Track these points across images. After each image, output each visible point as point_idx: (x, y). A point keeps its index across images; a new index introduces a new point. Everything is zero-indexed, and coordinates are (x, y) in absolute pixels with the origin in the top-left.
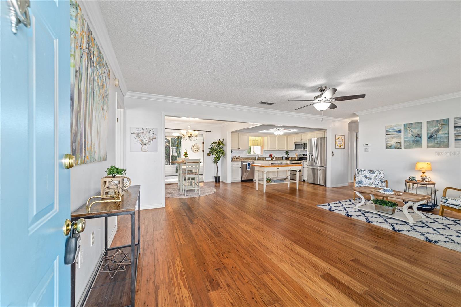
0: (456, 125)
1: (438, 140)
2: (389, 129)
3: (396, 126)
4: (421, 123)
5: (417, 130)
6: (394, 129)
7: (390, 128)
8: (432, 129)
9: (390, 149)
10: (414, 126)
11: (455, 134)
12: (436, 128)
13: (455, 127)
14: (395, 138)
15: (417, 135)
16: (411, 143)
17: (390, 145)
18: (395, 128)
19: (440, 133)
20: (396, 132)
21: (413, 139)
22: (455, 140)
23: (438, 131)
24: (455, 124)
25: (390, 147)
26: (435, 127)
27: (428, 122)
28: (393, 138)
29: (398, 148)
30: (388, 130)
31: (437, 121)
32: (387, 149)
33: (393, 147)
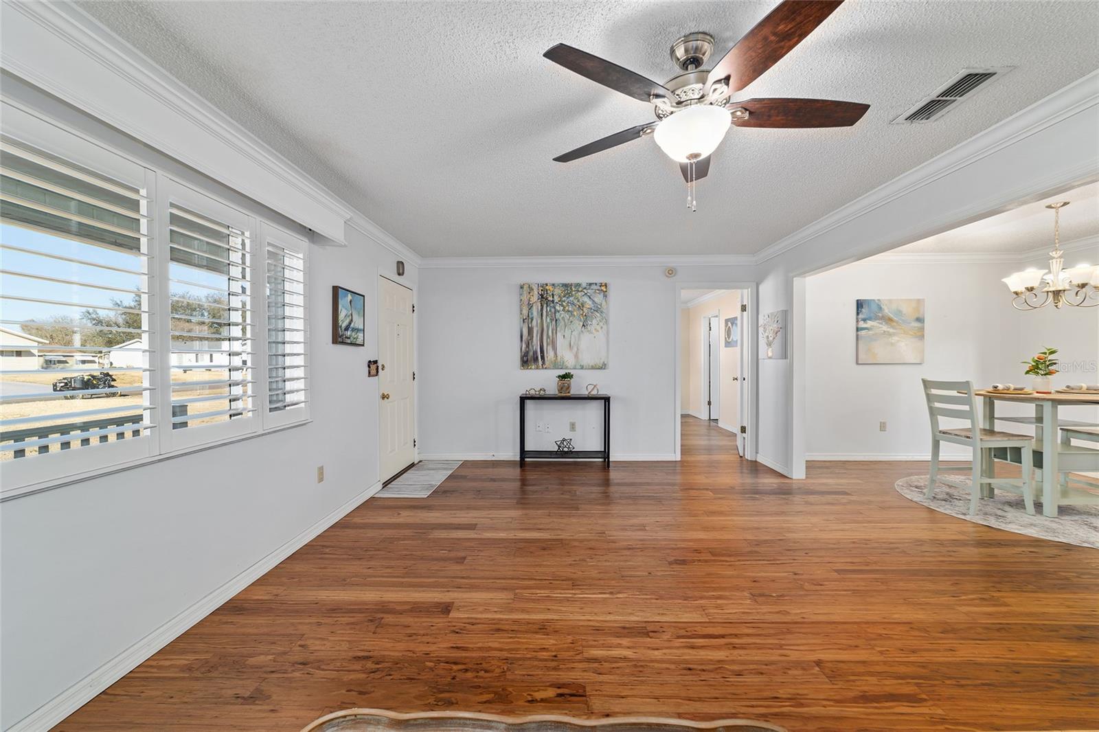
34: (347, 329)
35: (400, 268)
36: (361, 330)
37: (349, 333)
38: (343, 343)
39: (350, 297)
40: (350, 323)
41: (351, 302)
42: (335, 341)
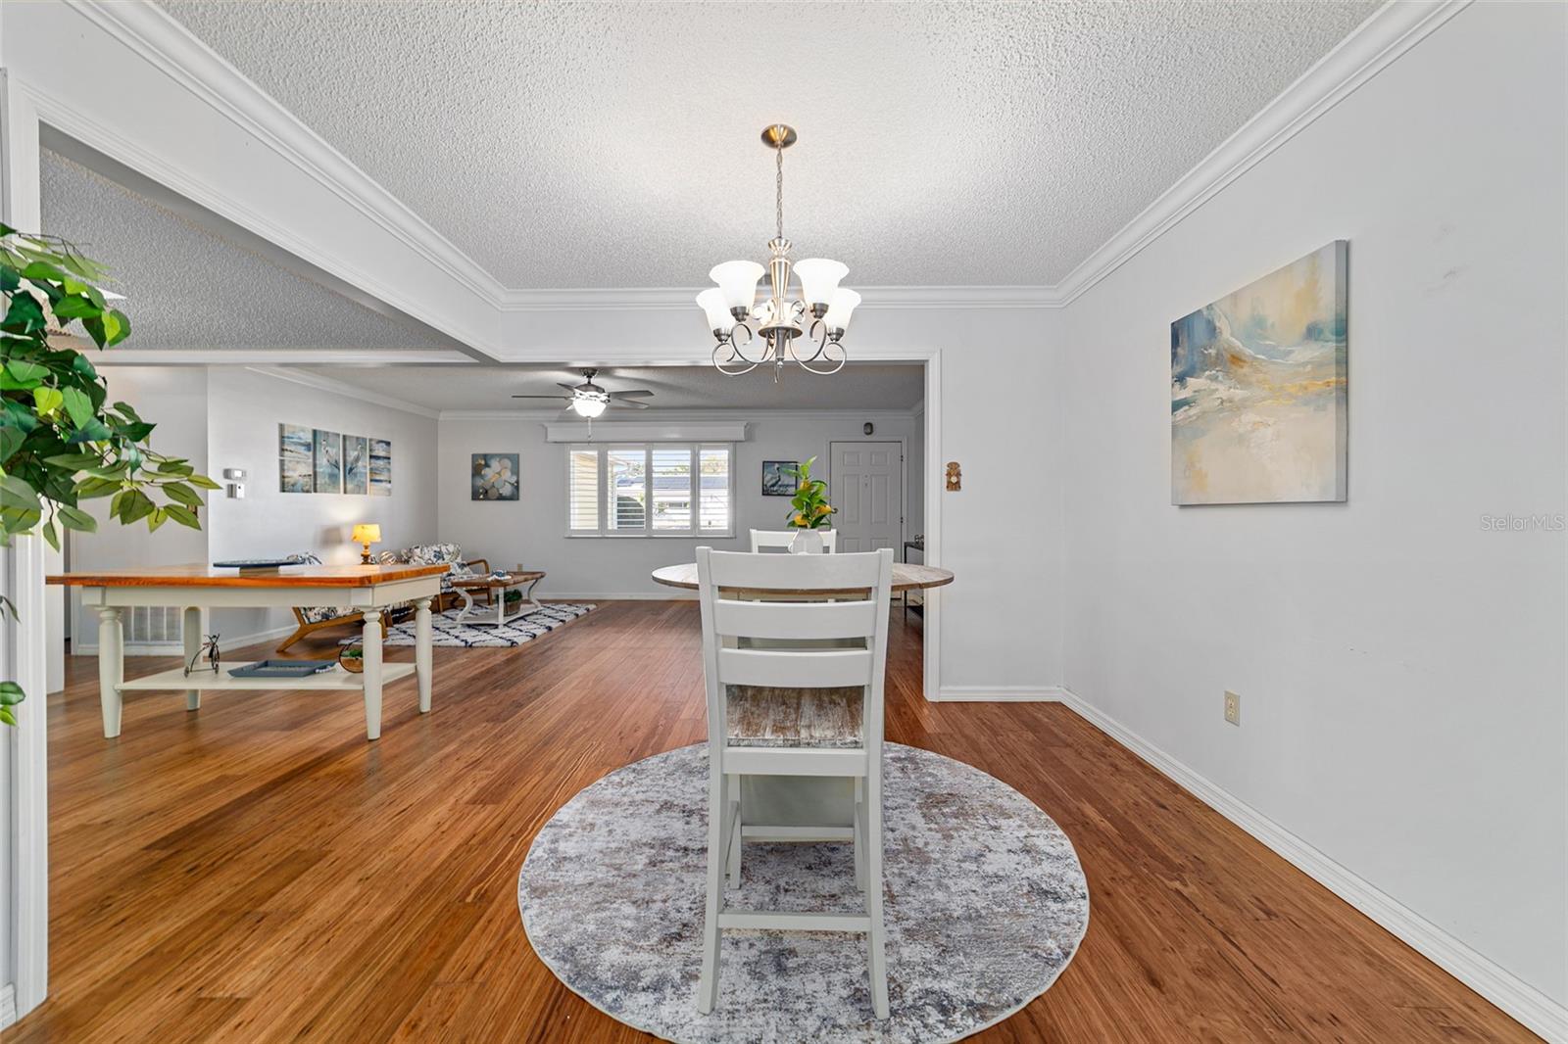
0: (374, 454)
1: (358, 478)
2: (290, 435)
3: (303, 430)
4: (338, 435)
5: (334, 450)
6: (300, 438)
7: (293, 433)
8: (351, 453)
9: (293, 491)
10: (331, 440)
11: (371, 469)
12: (356, 453)
13: (371, 457)
14: (303, 465)
15: (334, 462)
16: (327, 480)
17: (292, 481)
18: (301, 434)
19: (360, 464)
20: (303, 448)
21: (328, 470)
22: (371, 480)
23: (357, 459)
24: (371, 450)
25: (293, 485)
26: (356, 450)
27: (344, 437)
28: (298, 462)
29: (308, 491)
30: (289, 438)
31: (358, 438)
32: (284, 491)
33: (299, 487)
34: (773, 486)
35: (869, 428)
36: (791, 486)
37: (775, 488)
38: (768, 495)
39: (777, 466)
40: (777, 482)
41: (778, 469)
42: (763, 494)
